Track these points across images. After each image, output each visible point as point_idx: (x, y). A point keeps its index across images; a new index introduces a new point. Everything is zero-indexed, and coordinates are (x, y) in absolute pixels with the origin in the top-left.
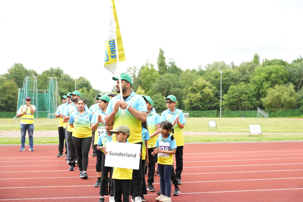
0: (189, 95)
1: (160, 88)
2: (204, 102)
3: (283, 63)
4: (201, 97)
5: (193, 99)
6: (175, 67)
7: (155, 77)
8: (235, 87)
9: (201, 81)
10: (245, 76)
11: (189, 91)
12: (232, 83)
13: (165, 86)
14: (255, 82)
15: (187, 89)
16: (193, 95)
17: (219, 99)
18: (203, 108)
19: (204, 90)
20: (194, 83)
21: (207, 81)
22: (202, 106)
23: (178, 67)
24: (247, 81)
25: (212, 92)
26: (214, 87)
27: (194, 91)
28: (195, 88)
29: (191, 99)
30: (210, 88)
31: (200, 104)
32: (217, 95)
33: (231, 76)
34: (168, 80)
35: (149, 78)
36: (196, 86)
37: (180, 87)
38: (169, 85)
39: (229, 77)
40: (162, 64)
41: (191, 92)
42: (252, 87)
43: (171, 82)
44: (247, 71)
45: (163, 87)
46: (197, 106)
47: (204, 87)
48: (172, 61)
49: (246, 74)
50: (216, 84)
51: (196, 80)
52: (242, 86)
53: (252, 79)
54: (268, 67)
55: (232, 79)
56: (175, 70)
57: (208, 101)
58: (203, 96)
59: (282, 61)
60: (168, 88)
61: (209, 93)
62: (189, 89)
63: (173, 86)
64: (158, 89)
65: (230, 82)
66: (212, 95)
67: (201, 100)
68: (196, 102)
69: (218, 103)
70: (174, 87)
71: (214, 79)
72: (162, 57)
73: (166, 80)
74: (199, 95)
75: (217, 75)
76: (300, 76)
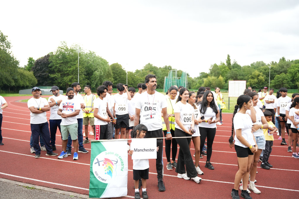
0: (249, 80)
1: (231, 76)
2: (259, 84)
4: (257, 81)
5: (252, 83)
7: (228, 70)
8: (279, 76)
9: (257, 72)
10: (283, 69)
11: (249, 78)
12: (276, 73)
13: (234, 75)
14: (290, 73)
15: (248, 77)
16: (252, 80)
17: (268, 82)
18: (258, 88)
19: (259, 77)
20: (253, 73)
21: (260, 72)
22: (258, 86)
23: (238, 64)
24: (285, 72)
25: (264, 79)
26: (265, 76)
27: (253, 78)
28: (253, 76)
29: (251, 82)
30: (263, 76)
31: (257, 85)
32: (266, 80)
33: (275, 69)
34: (236, 72)
35: (223, 71)
36: (254, 75)
37: (243, 76)
38: (237, 75)
39: (273, 69)
40: (229, 64)
41: (251, 79)
42: (288, 76)
44: (285, 67)
45: (233, 76)
46: (255, 86)
47: (259, 76)
48: (235, 61)
49: (284, 68)
50: (265, 74)
51: (254, 72)
52: (283, 75)
53: (289, 70)
55: (275, 71)
56: (236, 66)
57: (261, 84)
58: (258, 81)
60: (236, 77)
61: (262, 79)
62: (250, 76)
63: (238, 75)
64: (230, 77)
65: (274, 73)
66: (264, 80)
67: (257, 83)
68: (254, 84)
69: (267, 85)
70: (240, 76)
71: (264, 71)
72: (229, 59)
73: (234, 72)
74: (256, 80)
75: (265, 69)
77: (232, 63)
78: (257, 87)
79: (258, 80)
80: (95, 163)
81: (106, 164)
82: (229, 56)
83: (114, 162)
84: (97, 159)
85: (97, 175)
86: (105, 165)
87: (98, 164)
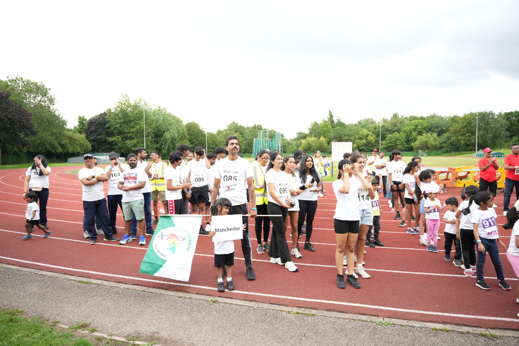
0: (357, 141)
1: (334, 137)
2: (368, 146)
3: (422, 118)
5: (360, 145)
6: (341, 123)
7: (331, 129)
8: (391, 135)
9: (365, 132)
10: (396, 128)
11: (356, 139)
12: (387, 133)
14: (405, 132)
15: (355, 137)
16: (360, 141)
17: (379, 143)
19: (368, 138)
20: (361, 133)
21: (369, 131)
22: (367, 148)
23: (343, 122)
24: (399, 131)
25: (373, 139)
26: (375, 136)
27: (360, 138)
28: (361, 136)
29: (358, 144)
30: (372, 136)
31: (365, 147)
32: (377, 141)
33: (386, 128)
34: (340, 131)
35: (325, 130)
37: (348, 136)
40: (332, 121)
41: (358, 139)
42: (402, 136)
43: (342, 133)
44: (398, 124)
45: (337, 136)
47: (367, 136)
48: (339, 119)
49: (397, 126)
50: (375, 133)
51: (362, 131)
52: (396, 135)
53: (403, 129)
54: (414, 121)
55: (387, 130)
56: (340, 124)
57: (371, 145)
58: (367, 142)
59: (422, 117)
60: (340, 137)
62: (357, 137)
66: (374, 141)
67: (365, 145)
68: (362, 146)
70: (345, 136)
71: (374, 130)
72: (331, 116)
73: (338, 131)
74: (364, 141)
75: (375, 127)
76: (437, 127)
77: (335, 121)
78: (365, 149)
80: (158, 237)
81: (171, 238)
82: (330, 112)
83: (180, 239)
84: (162, 233)
85: (157, 248)
86: (169, 240)
87: (161, 237)
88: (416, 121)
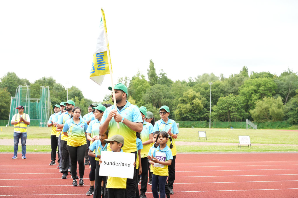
0: (179, 105)
1: (150, 98)
2: (194, 113)
3: (270, 76)
4: (191, 107)
5: (183, 110)
6: (166, 78)
7: (146, 87)
8: (224, 98)
9: (191, 92)
10: (234, 88)
11: (179, 102)
12: (222, 95)
13: (156, 97)
14: (244, 94)
15: (177, 99)
16: (183, 106)
17: (208, 110)
18: (193, 119)
19: (194, 101)
20: (184, 94)
21: (197, 92)
22: (192, 116)
23: (168, 78)
24: (236, 93)
25: (202, 103)
26: (204, 99)
27: (184, 102)
28: (185, 99)
29: (181, 110)
30: (200, 99)
31: (190, 115)
32: (206, 106)
33: (221, 88)
34: (158, 91)
35: (139, 89)
36: (186, 97)
37: (170, 98)
38: (161, 95)
39: (219, 88)
40: (153, 75)
41: (181, 103)
42: (241, 99)
43: (161, 93)
44: (236, 83)
45: (154, 97)
46: (187, 116)
47: (194, 98)
48: (163, 73)
49: (235, 86)
50: (205, 95)
51: (186, 91)
52: (231, 98)
53: (241, 91)
54: (256, 79)
55: (222, 90)
56: (166, 81)
57: (198, 112)
58: (193, 107)
59: (269, 74)
60: (158, 99)
61: (199, 104)
62: (179, 99)
63: (163, 96)
64: (149, 99)
65: (219, 93)
66: (202, 106)
67: (191, 111)
68: (186, 113)
69: (208, 114)
70: (165, 97)
71: (204, 90)
72: (152, 68)
73: (156, 91)
74: (188, 106)
75: (207, 87)
76: (288, 89)
78: (190, 117)
79: (193, 105)
88: (259, 80)
